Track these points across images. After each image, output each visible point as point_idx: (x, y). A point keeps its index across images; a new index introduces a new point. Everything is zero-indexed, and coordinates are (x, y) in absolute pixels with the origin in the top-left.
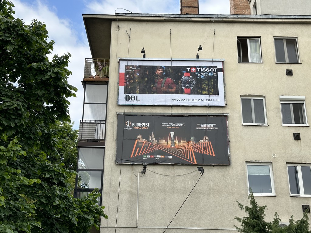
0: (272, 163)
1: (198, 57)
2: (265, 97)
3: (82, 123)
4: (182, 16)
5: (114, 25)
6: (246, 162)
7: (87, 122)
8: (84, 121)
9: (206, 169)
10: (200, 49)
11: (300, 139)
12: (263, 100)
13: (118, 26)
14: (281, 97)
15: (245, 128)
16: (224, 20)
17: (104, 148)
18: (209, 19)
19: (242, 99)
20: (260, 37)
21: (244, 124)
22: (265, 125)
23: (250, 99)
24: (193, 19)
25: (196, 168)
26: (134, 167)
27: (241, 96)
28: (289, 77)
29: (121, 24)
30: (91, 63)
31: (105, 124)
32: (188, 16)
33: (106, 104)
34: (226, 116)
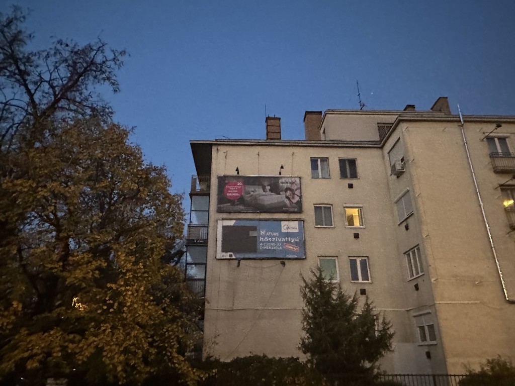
0: (337, 256)
1: (280, 174)
2: (332, 205)
3: (189, 226)
4: (268, 141)
5: (214, 149)
6: (318, 256)
7: (193, 225)
8: (191, 225)
9: (286, 262)
10: (282, 167)
11: (358, 238)
12: (330, 207)
13: (218, 150)
14: (345, 205)
15: (316, 230)
16: (300, 144)
17: (207, 246)
18: (288, 144)
19: (315, 207)
20: (328, 158)
21: (316, 226)
22: (332, 227)
23: (321, 207)
24: (276, 144)
25: (279, 261)
26: (231, 261)
27: (314, 204)
28: (351, 189)
29: (220, 148)
30: (196, 179)
31: (208, 227)
32: (272, 141)
33: (209, 211)
34: (303, 220)
